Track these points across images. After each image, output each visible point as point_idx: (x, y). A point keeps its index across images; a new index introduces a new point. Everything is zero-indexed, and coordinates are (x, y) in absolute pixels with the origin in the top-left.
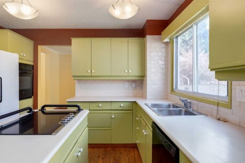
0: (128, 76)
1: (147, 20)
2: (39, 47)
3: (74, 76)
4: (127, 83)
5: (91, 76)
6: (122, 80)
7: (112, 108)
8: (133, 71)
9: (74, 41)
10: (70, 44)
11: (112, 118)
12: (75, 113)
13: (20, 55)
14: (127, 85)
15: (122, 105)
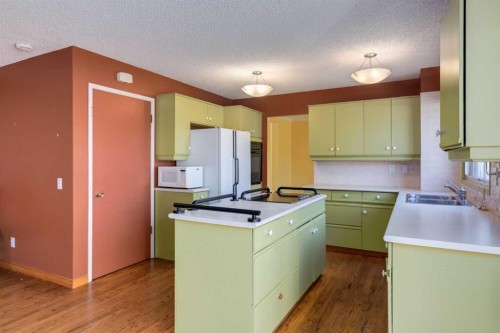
0: (392, 156)
1: (422, 70)
2: (269, 119)
3: (312, 156)
4: (394, 166)
5: (335, 156)
6: (384, 161)
7: (364, 201)
8: (400, 148)
9: (312, 109)
10: (306, 112)
11: (363, 214)
12: (311, 196)
13: (252, 133)
14: (392, 169)
15: (378, 197)
